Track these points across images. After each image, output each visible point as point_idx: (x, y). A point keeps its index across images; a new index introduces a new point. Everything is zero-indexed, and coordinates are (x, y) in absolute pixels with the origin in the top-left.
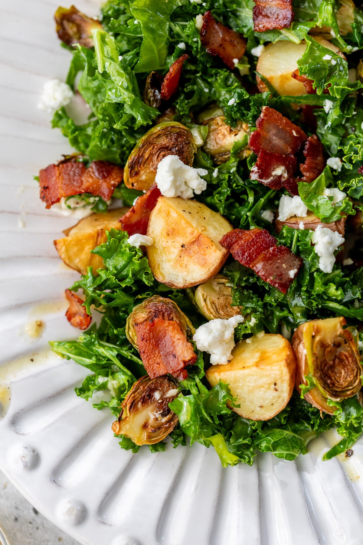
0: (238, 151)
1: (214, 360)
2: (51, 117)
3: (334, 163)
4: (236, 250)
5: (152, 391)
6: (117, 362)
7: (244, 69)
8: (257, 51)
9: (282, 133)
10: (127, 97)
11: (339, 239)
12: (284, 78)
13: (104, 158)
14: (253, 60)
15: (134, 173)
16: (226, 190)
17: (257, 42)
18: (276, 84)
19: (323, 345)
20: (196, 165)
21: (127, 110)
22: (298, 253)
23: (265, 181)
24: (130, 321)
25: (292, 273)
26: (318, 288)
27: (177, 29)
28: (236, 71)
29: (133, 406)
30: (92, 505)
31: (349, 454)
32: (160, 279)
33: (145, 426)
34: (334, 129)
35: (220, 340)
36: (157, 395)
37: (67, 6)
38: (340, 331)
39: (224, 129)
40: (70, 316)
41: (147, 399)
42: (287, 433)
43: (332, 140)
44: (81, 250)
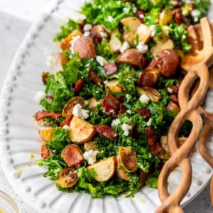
0: (99, 107)
1: (89, 163)
2: (39, 102)
3: (129, 111)
4: (97, 129)
5: (69, 171)
6: (58, 164)
7: (101, 86)
8: (106, 82)
9: (113, 101)
10: (64, 86)
11: (130, 127)
12: (114, 87)
13: (56, 110)
14: (104, 85)
15: (66, 112)
16: (95, 118)
17: (105, 79)
18: (111, 88)
19: (125, 154)
20: (85, 109)
21: (64, 90)
22: (118, 132)
23: (108, 113)
24: (63, 152)
25: (115, 135)
26: (123, 141)
27: (81, 72)
28: (99, 86)
29: (63, 175)
30: (48, 202)
31: (133, 196)
32: (73, 140)
33: (66, 181)
34: (130, 103)
35: (92, 156)
36: (70, 172)
37: (46, 72)
38: (130, 151)
39: (95, 101)
40: (42, 155)
41: (67, 174)
42: (113, 187)
43: (128, 106)
44: (47, 134)
